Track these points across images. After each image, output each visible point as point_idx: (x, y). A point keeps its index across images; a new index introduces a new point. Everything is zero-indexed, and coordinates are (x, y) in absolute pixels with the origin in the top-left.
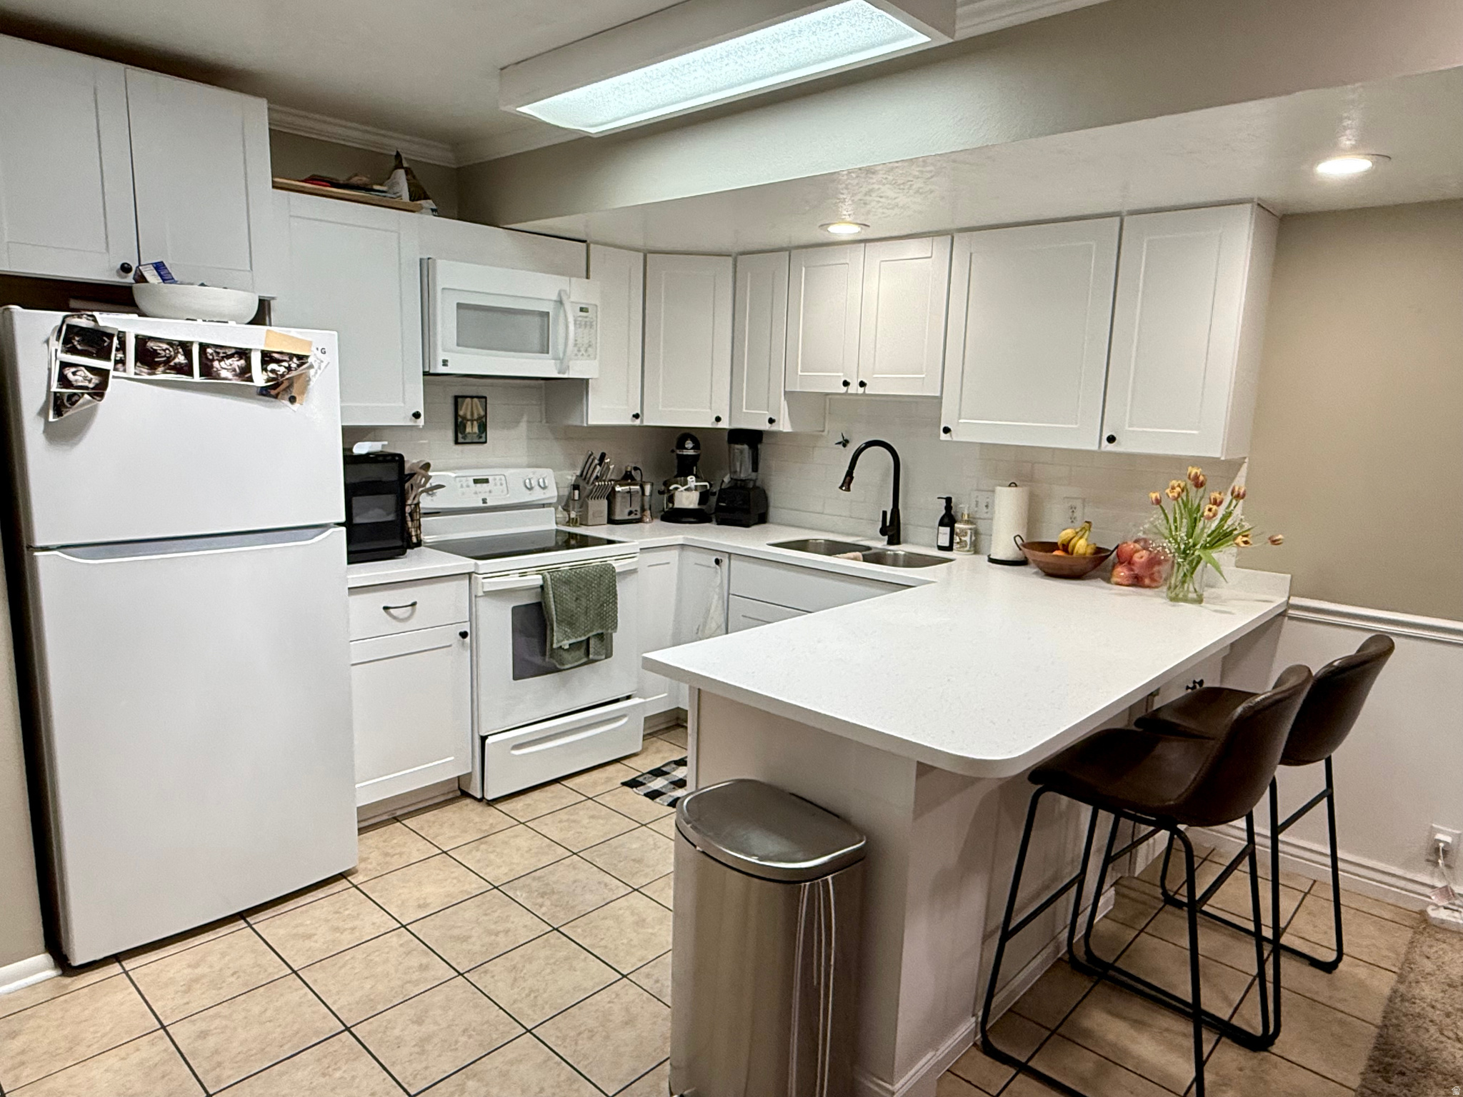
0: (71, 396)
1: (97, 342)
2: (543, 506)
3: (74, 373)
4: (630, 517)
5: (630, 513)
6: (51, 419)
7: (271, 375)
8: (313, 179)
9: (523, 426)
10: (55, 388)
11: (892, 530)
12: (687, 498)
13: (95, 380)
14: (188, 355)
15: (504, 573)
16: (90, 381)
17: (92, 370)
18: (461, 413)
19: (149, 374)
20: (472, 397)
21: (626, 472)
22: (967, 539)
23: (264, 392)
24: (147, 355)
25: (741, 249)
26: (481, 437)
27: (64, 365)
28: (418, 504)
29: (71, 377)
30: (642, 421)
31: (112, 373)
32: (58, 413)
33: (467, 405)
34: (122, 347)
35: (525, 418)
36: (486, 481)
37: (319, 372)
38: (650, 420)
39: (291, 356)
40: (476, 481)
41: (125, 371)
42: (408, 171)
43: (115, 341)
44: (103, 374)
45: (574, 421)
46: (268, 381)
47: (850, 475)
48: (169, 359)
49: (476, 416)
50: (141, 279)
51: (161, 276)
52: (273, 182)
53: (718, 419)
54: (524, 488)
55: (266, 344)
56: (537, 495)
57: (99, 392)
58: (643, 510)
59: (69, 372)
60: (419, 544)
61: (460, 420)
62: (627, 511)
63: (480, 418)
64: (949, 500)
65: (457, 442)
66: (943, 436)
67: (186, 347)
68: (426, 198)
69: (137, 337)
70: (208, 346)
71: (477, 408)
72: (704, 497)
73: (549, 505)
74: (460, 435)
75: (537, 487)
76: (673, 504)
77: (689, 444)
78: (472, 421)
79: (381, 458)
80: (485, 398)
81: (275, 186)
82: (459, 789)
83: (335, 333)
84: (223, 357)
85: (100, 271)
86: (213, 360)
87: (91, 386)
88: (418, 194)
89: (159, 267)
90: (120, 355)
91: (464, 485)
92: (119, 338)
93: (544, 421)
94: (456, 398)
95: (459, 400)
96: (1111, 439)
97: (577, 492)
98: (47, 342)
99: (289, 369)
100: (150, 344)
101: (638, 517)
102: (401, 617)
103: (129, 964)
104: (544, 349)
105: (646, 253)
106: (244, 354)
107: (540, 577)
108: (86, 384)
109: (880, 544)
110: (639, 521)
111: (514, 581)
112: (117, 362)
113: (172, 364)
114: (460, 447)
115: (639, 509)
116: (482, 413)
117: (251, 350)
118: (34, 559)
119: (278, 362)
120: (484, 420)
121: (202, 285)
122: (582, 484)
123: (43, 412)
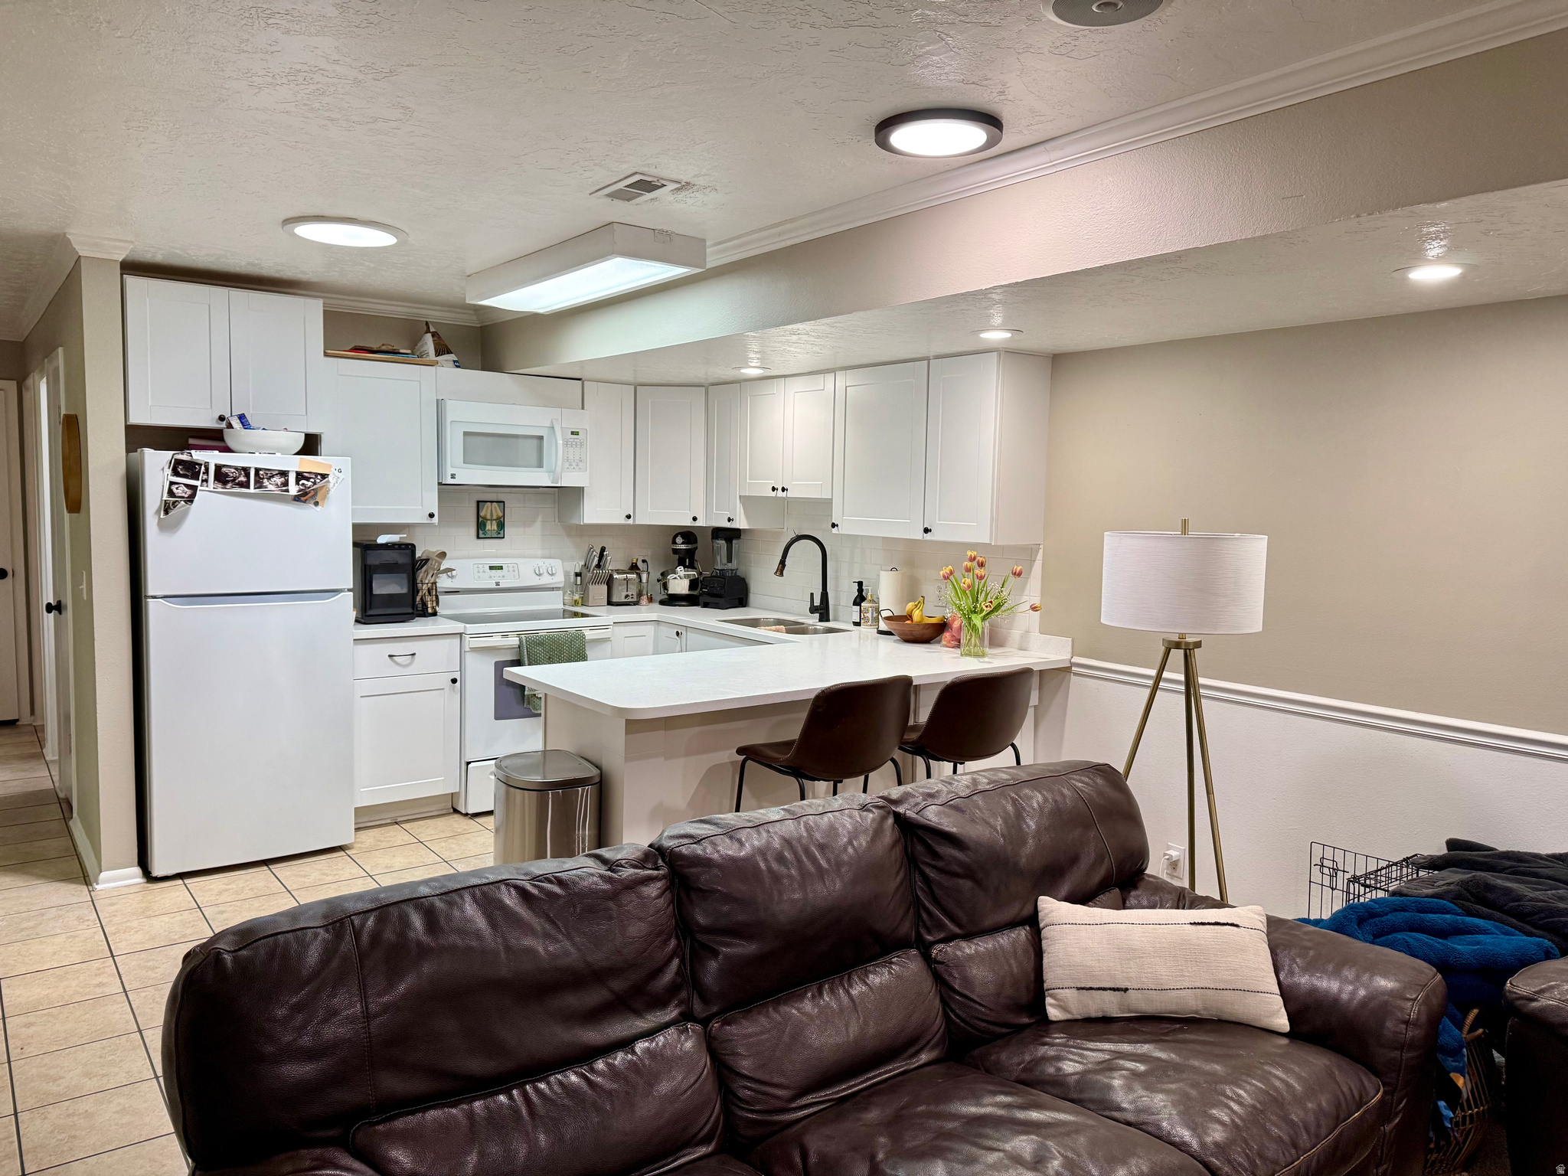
0: (174, 503)
1: (191, 469)
2: (553, 589)
3: (177, 488)
4: (626, 600)
5: (627, 596)
6: (162, 516)
7: (301, 487)
8: (356, 349)
9: (538, 524)
10: (164, 498)
11: (822, 610)
12: (679, 584)
13: (189, 492)
14: (248, 475)
15: (489, 635)
16: (186, 493)
17: (187, 486)
18: (482, 514)
19: (222, 488)
20: (492, 502)
21: (633, 563)
22: (869, 615)
23: (296, 499)
24: (221, 476)
25: (711, 380)
26: (499, 533)
27: (172, 483)
28: (435, 583)
29: (175, 490)
30: (634, 520)
31: (199, 488)
32: (166, 512)
33: (488, 507)
34: (207, 472)
35: (540, 519)
36: (501, 568)
37: (336, 485)
38: (642, 519)
39: (317, 474)
40: (491, 568)
41: (207, 486)
42: (434, 335)
43: (203, 468)
44: (194, 488)
45: (575, 521)
46: (299, 491)
47: (783, 563)
48: (235, 479)
49: (495, 517)
50: (230, 426)
51: (242, 423)
52: (325, 352)
53: (695, 519)
54: (535, 575)
55: (299, 467)
56: (546, 580)
57: (190, 499)
58: (640, 595)
59: (174, 488)
60: (435, 614)
61: (480, 519)
62: (624, 594)
63: (498, 518)
64: (860, 584)
65: (478, 537)
66: (835, 530)
67: (246, 471)
68: (449, 352)
69: (216, 465)
70: (261, 469)
71: (496, 511)
72: (693, 584)
73: (558, 589)
74: (481, 532)
75: (546, 574)
76: (667, 590)
77: (679, 540)
78: (492, 520)
79: (396, 547)
80: (504, 502)
81: (326, 355)
82: (452, 807)
83: (350, 458)
84: (270, 477)
85: (205, 420)
86: (263, 478)
87: (186, 496)
88: (441, 350)
89: (242, 417)
90: (205, 477)
91: (481, 571)
92: (205, 466)
93: (557, 520)
94: (478, 502)
95: (480, 504)
96: (926, 531)
97: (579, 578)
98: (163, 469)
99: (315, 483)
100: (224, 470)
101: (635, 599)
102: (404, 663)
103: (187, 881)
104: (540, 465)
105: (636, 386)
106: (284, 474)
107: (518, 639)
108: (183, 495)
109: (813, 620)
110: (636, 603)
111: (497, 641)
112: (203, 481)
113: (237, 481)
114: (481, 541)
115: (635, 594)
116: (501, 514)
117: (288, 471)
118: (146, 603)
119: (308, 479)
120: (502, 519)
121: (264, 429)
122: (584, 572)
123: (158, 512)
